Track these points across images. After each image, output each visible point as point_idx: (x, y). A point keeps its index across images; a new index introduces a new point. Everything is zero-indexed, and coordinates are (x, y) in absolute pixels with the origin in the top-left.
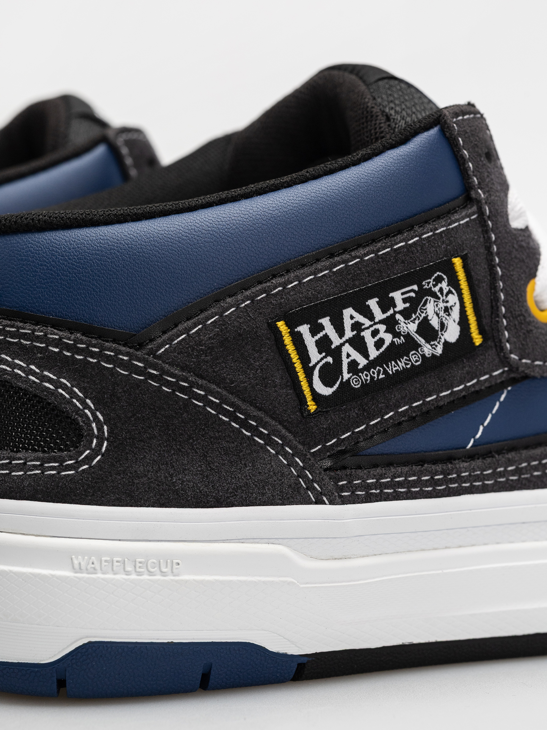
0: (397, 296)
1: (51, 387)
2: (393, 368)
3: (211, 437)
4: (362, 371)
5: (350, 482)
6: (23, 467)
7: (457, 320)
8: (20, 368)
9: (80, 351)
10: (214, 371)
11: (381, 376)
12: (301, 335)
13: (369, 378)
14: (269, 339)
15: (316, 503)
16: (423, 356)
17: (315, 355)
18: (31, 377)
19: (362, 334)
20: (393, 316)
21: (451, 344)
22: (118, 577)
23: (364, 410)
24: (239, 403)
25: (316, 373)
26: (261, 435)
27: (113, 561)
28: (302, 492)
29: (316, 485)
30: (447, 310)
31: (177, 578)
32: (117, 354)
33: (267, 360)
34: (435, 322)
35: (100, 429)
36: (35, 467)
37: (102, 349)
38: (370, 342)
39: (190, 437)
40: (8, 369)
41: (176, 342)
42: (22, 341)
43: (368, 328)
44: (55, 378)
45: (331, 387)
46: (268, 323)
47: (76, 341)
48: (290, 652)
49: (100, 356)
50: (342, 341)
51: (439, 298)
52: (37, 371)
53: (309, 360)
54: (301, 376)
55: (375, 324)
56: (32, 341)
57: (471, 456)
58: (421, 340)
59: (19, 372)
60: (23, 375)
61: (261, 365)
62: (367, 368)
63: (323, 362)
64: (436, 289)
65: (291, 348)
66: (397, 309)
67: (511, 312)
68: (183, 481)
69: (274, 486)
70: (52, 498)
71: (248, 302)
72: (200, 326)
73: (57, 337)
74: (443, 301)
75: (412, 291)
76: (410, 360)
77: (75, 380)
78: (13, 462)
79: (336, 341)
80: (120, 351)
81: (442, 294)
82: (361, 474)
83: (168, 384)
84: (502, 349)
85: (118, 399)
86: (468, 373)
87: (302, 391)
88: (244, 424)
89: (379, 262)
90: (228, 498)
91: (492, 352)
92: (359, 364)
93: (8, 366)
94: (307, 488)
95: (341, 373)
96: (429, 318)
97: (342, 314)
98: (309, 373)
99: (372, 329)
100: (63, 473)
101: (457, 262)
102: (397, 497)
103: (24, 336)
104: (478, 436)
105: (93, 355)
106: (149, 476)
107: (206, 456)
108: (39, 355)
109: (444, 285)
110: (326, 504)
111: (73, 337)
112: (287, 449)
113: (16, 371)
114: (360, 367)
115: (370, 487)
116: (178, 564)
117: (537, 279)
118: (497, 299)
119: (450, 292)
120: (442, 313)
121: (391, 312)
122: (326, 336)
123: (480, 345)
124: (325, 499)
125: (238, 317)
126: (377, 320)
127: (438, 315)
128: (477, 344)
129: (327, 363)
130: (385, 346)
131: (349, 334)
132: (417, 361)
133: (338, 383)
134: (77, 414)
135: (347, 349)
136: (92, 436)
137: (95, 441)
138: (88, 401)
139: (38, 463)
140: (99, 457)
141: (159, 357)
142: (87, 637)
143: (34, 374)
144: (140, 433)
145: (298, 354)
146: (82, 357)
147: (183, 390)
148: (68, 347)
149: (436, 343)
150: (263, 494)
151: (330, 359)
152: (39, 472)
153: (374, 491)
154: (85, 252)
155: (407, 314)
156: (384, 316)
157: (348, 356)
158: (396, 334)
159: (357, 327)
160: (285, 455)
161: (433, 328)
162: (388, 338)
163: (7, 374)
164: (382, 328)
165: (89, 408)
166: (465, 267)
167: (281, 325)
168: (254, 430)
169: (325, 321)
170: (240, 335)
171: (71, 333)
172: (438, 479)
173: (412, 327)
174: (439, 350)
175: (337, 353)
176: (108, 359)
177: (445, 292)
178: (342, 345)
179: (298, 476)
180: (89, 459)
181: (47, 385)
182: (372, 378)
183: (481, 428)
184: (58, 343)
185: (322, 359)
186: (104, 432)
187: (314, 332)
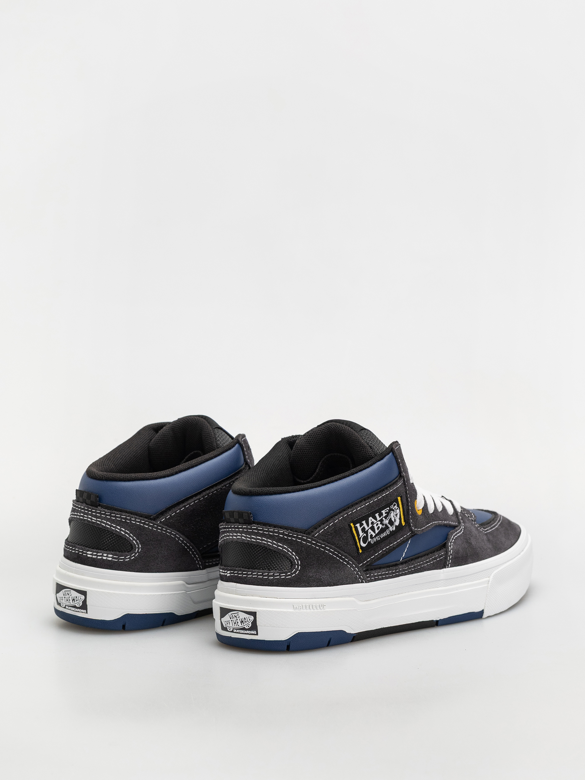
0: (383, 512)
1: (281, 548)
2: (382, 536)
3: (331, 563)
4: (374, 538)
5: (370, 575)
6: (273, 575)
7: (399, 518)
8: (270, 542)
9: (290, 536)
10: (332, 541)
11: (379, 539)
12: (357, 527)
13: (376, 540)
14: (348, 529)
15: (361, 583)
16: (390, 531)
17: (361, 534)
18: (274, 545)
19: (374, 525)
20: (382, 518)
21: (397, 526)
22: (308, 611)
23: (374, 551)
24: (340, 551)
25: (361, 539)
26: (346, 561)
27: (306, 606)
28: (358, 579)
29: (361, 577)
30: (396, 515)
31: (325, 610)
32: (302, 537)
33: (348, 536)
34: (393, 520)
35: (298, 562)
36: (278, 576)
37: (298, 535)
38: (376, 528)
39: (325, 563)
40: (266, 543)
41: (320, 532)
42: (270, 533)
43: (375, 523)
44: (282, 545)
45: (365, 544)
46: (348, 524)
47: (289, 533)
48: (351, 633)
49: (297, 538)
50: (368, 528)
51: (394, 511)
52: (276, 543)
53: (360, 536)
54: (358, 541)
55: (377, 521)
56: (273, 533)
57: (402, 563)
58: (389, 526)
59: (270, 544)
60: (271, 545)
61: (346, 538)
62: (375, 537)
63: (363, 536)
64: (394, 508)
65: (354, 532)
66: (383, 516)
67: (412, 513)
68: (324, 578)
69: (350, 578)
70: (284, 585)
71: (342, 517)
72: (328, 526)
73: (282, 532)
74: (395, 512)
75: (388, 510)
76: (386, 533)
77: (288, 546)
78: (269, 574)
79: (367, 528)
80: (304, 536)
81: (395, 510)
82: (373, 572)
83: (318, 546)
84: (410, 526)
85: (303, 552)
86: (402, 535)
87: (358, 546)
88: (341, 558)
89: (379, 501)
90: (337, 583)
91: (407, 527)
92: (373, 535)
93: (266, 542)
94: (359, 578)
95: (368, 539)
96: (392, 518)
97: (369, 519)
98: (359, 539)
99: (376, 523)
100: (287, 577)
101: (399, 498)
102: (383, 579)
103: (271, 532)
104: (403, 556)
105: (294, 537)
106: (314, 577)
107: (330, 569)
108: (276, 538)
109: (396, 507)
110: (364, 583)
111: (288, 532)
112: (354, 565)
113: (268, 543)
114: (373, 536)
115: (375, 576)
116: (325, 606)
117: (417, 500)
118: (409, 509)
119: (397, 509)
120: (395, 516)
121: (382, 517)
122: (364, 527)
123: (404, 525)
124: (364, 581)
125: (339, 523)
126: (378, 520)
127: (394, 517)
128: (403, 525)
129: (364, 536)
130: (380, 529)
131: (370, 526)
132: (388, 533)
133: (367, 542)
134: (290, 557)
135: (370, 531)
136: (295, 564)
137: (296, 566)
138: (293, 553)
139: (278, 574)
140: (298, 572)
141: (315, 537)
142: (297, 631)
143: (275, 544)
144: (310, 563)
145: (357, 534)
146: (290, 538)
147: (323, 548)
148: (286, 535)
149: (393, 526)
150: (347, 581)
151: (365, 535)
152: (279, 577)
153: (376, 577)
154: (289, 502)
155: (386, 517)
156: (380, 519)
157: (370, 533)
158: (383, 525)
159: (372, 523)
160: (353, 567)
161: (393, 521)
162: (381, 526)
163: (265, 544)
164: (379, 523)
165: (294, 555)
166: (401, 500)
167: (352, 524)
168: (343, 560)
169: (364, 522)
170: (340, 529)
171: (287, 530)
172: (394, 572)
173: (387, 522)
174: (394, 529)
175: (366, 532)
176: (300, 539)
177: (396, 509)
178: (368, 529)
179: (357, 574)
180: (295, 572)
181: (280, 548)
182: (377, 540)
183: (404, 553)
184: (283, 534)
185: (363, 535)
186: (299, 563)
187: (361, 526)
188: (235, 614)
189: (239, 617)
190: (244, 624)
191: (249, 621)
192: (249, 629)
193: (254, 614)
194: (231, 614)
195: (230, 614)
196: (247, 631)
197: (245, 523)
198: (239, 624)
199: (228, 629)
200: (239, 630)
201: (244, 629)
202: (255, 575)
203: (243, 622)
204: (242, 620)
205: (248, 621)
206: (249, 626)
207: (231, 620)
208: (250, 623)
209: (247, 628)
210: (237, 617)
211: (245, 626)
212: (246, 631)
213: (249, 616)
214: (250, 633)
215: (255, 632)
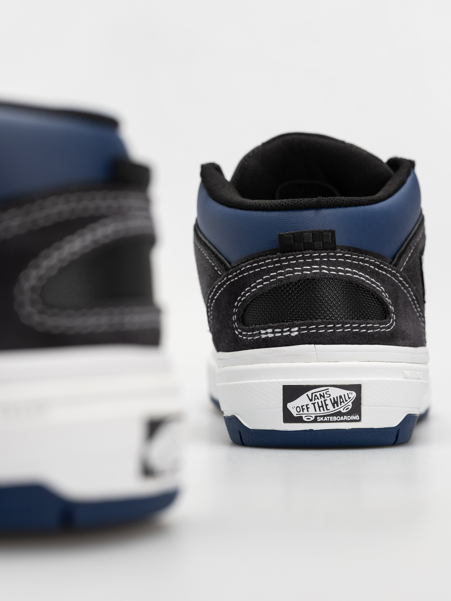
3: (412, 313)
6: (373, 328)
9: (381, 268)
32: (392, 269)
35: (392, 308)
37: (388, 267)
39: (409, 313)
41: (404, 265)
42: (360, 263)
44: (375, 281)
47: (380, 263)
72: (408, 258)
83: (404, 285)
88: (416, 306)
136: (390, 311)
137: (392, 314)
138: (386, 294)
141: (401, 272)
144: (400, 310)
146: (381, 271)
147: (406, 288)
148: (377, 266)
171: (378, 259)
180: (393, 323)
181: (374, 285)
184: (374, 264)
188: (322, 393)
189: (329, 395)
190: (340, 406)
191: (349, 400)
192: (349, 413)
193: (357, 388)
194: (312, 394)
195: (309, 393)
196: (345, 417)
197: (325, 249)
198: (330, 407)
199: (305, 419)
200: (328, 417)
201: (339, 414)
202: (348, 328)
203: (336, 403)
204: (336, 400)
205: (346, 401)
206: (348, 408)
207: (313, 402)
208: (350, 404)
209: (345, 411)
210: (326, 396)
211: (341, 410)
212: (342, 417)
213: (348, 392)
214: (348, 419)
215: (357, 417)
